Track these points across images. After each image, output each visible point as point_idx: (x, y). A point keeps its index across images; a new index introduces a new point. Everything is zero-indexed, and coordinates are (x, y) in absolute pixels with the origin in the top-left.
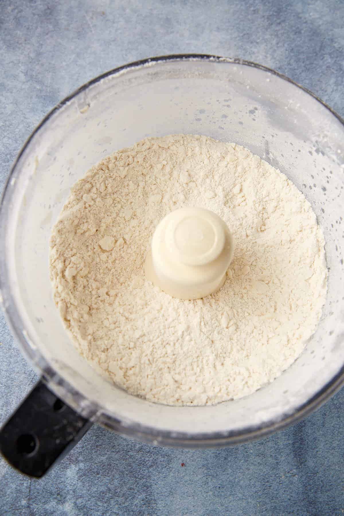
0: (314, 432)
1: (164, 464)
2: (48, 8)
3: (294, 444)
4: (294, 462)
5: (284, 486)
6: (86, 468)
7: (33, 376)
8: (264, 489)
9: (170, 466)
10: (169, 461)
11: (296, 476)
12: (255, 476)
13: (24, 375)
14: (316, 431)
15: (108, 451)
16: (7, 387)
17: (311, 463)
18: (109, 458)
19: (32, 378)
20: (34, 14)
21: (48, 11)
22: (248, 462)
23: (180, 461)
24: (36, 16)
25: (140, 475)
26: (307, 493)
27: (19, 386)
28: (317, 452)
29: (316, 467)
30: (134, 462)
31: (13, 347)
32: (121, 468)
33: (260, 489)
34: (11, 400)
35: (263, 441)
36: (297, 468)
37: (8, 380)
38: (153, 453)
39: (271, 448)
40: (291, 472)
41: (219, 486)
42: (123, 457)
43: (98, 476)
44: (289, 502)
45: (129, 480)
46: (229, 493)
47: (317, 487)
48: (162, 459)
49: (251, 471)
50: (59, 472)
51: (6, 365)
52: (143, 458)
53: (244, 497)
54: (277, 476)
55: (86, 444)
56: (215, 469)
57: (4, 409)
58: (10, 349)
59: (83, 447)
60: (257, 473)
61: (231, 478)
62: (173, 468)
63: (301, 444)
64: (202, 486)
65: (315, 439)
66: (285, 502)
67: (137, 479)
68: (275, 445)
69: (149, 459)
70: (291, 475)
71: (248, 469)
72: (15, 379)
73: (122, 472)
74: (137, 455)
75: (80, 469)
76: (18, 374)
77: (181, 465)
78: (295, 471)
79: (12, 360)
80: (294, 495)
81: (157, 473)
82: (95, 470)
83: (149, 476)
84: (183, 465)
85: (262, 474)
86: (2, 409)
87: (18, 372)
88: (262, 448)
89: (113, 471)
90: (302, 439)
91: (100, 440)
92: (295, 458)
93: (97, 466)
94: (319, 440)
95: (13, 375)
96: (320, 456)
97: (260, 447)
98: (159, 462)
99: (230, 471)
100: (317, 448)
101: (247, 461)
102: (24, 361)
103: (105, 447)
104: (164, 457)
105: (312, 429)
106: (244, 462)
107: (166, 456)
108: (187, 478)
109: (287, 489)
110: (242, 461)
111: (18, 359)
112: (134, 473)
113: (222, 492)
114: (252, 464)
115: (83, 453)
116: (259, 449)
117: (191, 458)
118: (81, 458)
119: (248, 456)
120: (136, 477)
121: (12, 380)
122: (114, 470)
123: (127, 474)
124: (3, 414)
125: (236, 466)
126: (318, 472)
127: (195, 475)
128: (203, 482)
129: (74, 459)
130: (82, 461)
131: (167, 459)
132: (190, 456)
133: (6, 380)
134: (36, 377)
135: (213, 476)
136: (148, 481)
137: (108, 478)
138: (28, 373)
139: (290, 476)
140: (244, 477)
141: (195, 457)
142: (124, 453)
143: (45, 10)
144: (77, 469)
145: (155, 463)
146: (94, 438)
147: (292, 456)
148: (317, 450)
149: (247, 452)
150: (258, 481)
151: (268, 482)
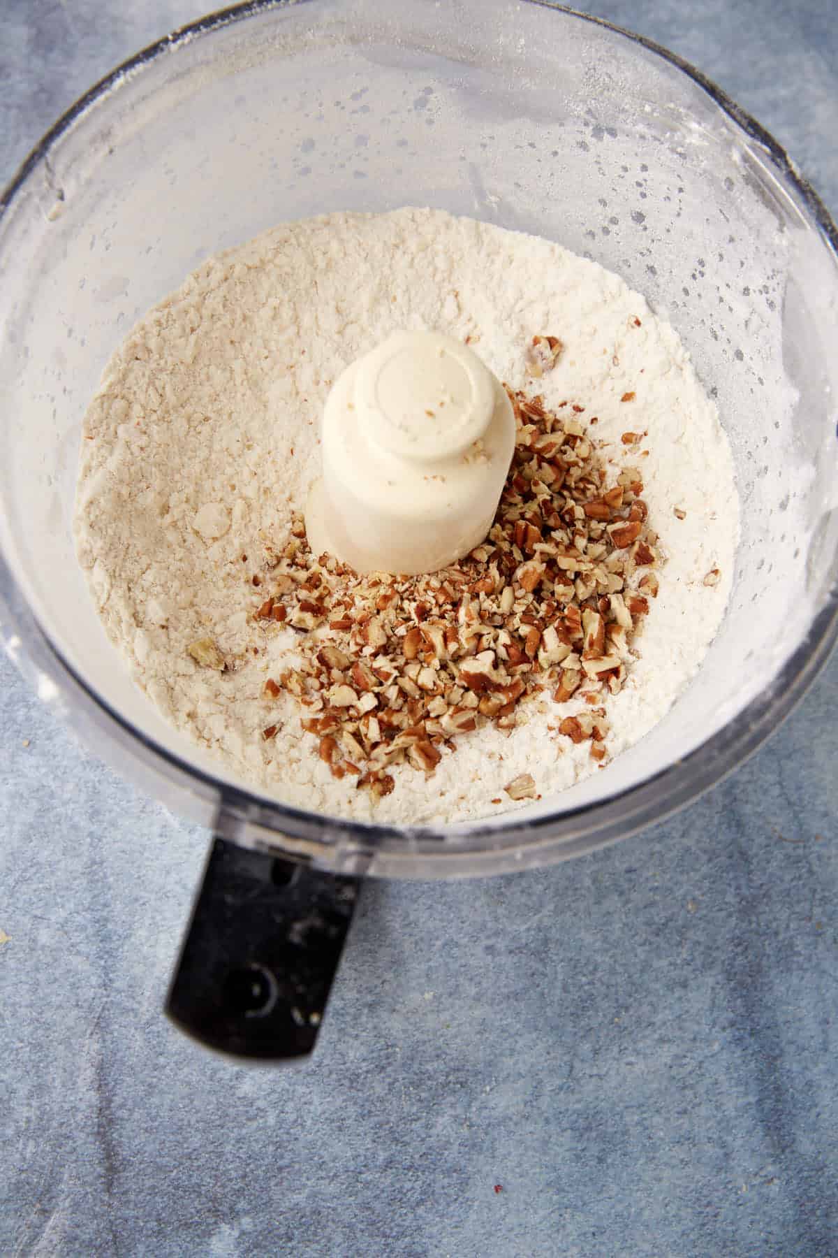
0: (806, 1068)
1: (452, 1192)
2: (42, 90)
3: (760, 1102)
4: (767, 1147)
5: (749, 1211)
6: (259, 1228)
7: (100, 1010)
8: (704, 1225)
9: (466, 1195)
10: (464, 1184)
11: (776, 1181)
12: (679, 1194)
13: (75, 1012)
14: (810, 1066)
15: (308, 1179)
16: (37, 1047)
17: (805, 1146)
18: (313, 1196)
19: (97, 1015)
20: (8, 107)
21: (43, 96)
22: (656, 1161)
23: (491, 1182)
24: (14, 112)
25: (396, 1229)
26: (805, 1221)
27: (66, 1042)
28: (818, 1115)
29: (819, 1152)
30: (377, 1197)
31: (40, 943)
32: (346, 1217)
33: (691, 1225)
34: (49, 1078)
35: (684, 1105)
36: (774, 1161)
37: (37, 1029)
38: (422, 1169)
39: (708, 1119)
40: (763, 1173)
41: (592, 1230)
42: (347, 1188)
43: (290, 1245)
44: (766, 1247)
45: (369, 1245)
46: (618, 1245)
47: (827, 1202)
48: (446, 1181)
49: (665, 1183)
50: (191, 1246)
51: (28, 991)
52: (398, 1186)
53: (656, 1251)
54: (730, 1186)
55: (252, 1166)
56: (578, 1190)
57: (34, 1103)
58: (32, 950)
59: (244, 1176)
60: (680, 1186)
61: (620, 1208)
62: (473, 1200)
63: (777, 1101)
64: (550, 1237)
65: (809, 1084)
66: (755, 1248)
67: (390, 1240)
68: (715, 1113)
69: (413, 1185)
70: (762, 1180)
71: (659, 1180)
72: (55, 1025)
73: (350, 1226)
74: (383, 1180)
75: (243, 1233)
76: (61, 1012)
77: (494, 1191)
78: (770, 1168)
79: (41, 976)
80: (775, 1228)
81: (438, 1219)
82: (282, 1230)
83: (419, 1228)
84: (498, 1188)
85: (692, 1186)
86: (29, 1105)
87: (60, 1007)
88: (684, 1122)
89: (325, 1227)
90: (777, 1089)
91: (286, 1155)
92: (768, 1138)
93: (286, 1219)
94: (819, 1086)
95: (48, 1015)
96: (827, 1124)
97: (681, 1121)
98: (438, 1190)
99: (614, 1189)
100: (816, 1106)
101: (654, 1158)
102: (73, 976)
103: (300, 1170)
104: (449, 1177)
105: (799, 1062)
106: (646, 1163)
107: (455, 1171)
108: (511, 1220)
109: (758, 1217)
110: (641, 1162)
111: (58, 973)
112: (379, 1225)
113: (603, 1243)
114: (666, 1164)
115: (246, 1193)
116: (680, 1127)
117: (517, 1170)
118: (242, 1205)
119: (654, 1148)
120: (385, 1236)
121: (48, 1027)
122: (330, 1223)
123: (362, 1231)
124: (34, 1118)
125: (627, 1174)
126: (826, 1166)
127: (531, 1211)
128: (552, 1226)
129: (225, 1208)
130: (247, 1213)
131: (458, 1179)
132: (513, 1164)
133: (31, 1028)
134: (107, 1012)
135: (576, 1207)
136: (416, 1240)
137: (315, 1246)
138: (86, 1005)
139: (762, 1184)
140: (651, 1200)
141: (526, 1166)
142: (348, 1177)
143: (36, 94)
144: (236, 1233)
145: (427, 1194)
146: (271, 1148)
147: (760, 1131)
148: (818, 1110)
149: (650, 1138)
150: (687, 1206)
151: (709, 1204)
